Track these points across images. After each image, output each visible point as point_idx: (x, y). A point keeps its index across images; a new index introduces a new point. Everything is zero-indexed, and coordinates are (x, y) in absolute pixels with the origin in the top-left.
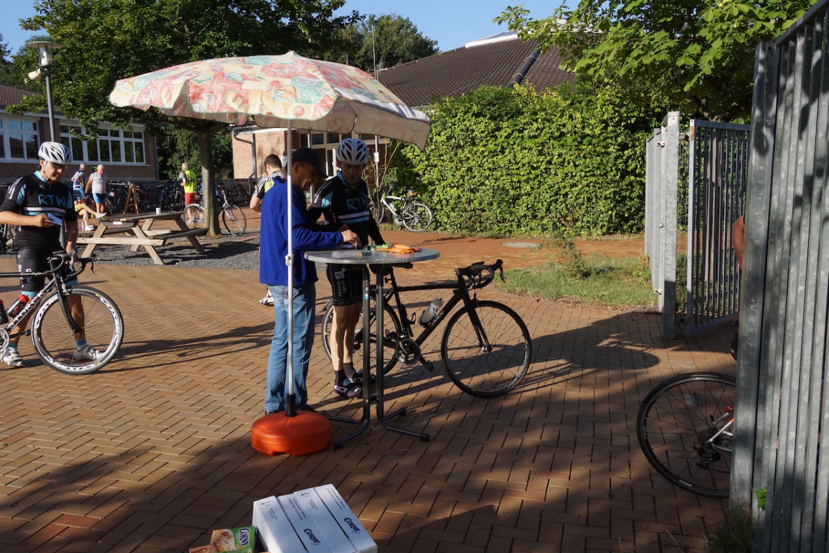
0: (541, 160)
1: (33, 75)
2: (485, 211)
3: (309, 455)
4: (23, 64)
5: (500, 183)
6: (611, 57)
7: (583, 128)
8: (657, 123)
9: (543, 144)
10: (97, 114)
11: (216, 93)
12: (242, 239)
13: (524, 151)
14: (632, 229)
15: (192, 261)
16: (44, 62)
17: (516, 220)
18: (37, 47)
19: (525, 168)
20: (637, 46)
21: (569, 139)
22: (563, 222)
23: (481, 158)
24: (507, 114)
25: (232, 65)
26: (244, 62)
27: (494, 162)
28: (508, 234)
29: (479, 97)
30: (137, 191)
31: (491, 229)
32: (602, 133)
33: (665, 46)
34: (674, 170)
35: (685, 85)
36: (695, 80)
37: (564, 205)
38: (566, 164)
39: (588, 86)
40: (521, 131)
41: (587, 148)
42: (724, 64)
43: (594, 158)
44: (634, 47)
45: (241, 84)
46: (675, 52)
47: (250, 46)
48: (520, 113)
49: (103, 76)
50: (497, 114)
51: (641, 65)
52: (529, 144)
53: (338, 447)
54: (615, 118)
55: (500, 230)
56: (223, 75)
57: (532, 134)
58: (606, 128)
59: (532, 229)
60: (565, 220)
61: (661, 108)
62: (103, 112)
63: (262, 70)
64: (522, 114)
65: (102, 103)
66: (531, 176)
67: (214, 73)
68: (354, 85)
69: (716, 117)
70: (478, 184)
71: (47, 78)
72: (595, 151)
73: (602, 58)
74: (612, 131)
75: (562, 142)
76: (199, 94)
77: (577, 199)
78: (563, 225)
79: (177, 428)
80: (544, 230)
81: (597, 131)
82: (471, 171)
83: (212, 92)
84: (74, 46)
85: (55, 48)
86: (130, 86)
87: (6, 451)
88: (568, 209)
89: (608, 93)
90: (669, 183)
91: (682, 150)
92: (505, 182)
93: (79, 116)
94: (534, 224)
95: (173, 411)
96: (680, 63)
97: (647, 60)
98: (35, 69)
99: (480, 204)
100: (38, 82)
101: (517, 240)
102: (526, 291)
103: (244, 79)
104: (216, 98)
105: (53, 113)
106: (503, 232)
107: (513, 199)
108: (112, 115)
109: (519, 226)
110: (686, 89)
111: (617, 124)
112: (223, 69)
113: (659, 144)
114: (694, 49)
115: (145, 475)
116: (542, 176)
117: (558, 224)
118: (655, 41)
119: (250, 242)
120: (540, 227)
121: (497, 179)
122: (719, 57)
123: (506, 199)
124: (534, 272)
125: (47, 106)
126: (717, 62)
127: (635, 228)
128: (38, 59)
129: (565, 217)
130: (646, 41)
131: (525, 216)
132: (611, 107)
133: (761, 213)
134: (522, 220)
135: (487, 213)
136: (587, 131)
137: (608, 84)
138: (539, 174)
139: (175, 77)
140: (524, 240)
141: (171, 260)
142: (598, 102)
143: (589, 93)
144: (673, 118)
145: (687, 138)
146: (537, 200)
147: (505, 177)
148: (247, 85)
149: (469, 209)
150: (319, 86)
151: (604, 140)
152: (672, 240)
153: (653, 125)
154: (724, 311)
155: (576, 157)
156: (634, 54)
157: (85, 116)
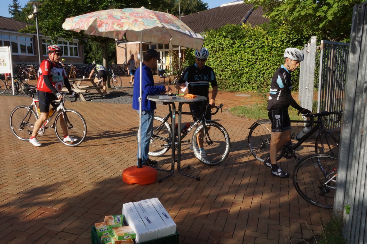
0: (253, 58)
1: (30, 17)
2: (227, 80)
3: (147, 185)
4: (26, 12)
5: (234, 68)
6: (286, 11)
7: (273, 43)
8: (306, 42)
9: (254, 51)
10: (58, 34)
11: (109, 24)
12: (120, 91)
13: (245, 54)
14: (293, 89)
15: (98, 99)
16: (35, 11)
17: (241, 84)
18: (32, 4)
19: (246, 61)
20: (299, 6)
21: (266, 48)
22: (262, 86)
23: (226, 56)
24: (238, 37)
25: (117, 13)
26: (122, 11)
27: (232, 58)
28: (237, 91)
29: (226, 29)
30: (75, 69)
31: (230, 88)
32: (281, 46)
33: (311, 7)
34: (313, 63)
35: (320, 24)
36: (324, 22)
37: (262, 78)
38: (264, 60)
39: (275, 25)
40: (244, 45)
41: (274, 53)
42: (338, 15)
43: (277, 57)
44: (297, 7)
45: (120, 20)
46: (316, 10)
47: (125, 5)
48: (244, 36)
49: (60, 17)
50: (234, 37)
51: (300, 15)
52: (248, 50)
53: (160, 181)
54: (287, 39)
55: (234, 89)
56: (112, 16)
57: (249, 46)
58: (283, 44)
59: (248, 88)
60: (263, 85)
61: (308, 35)
62: (60, 33)
63: (130, 15)
64: (245, 37)
65: (60, 30)
66: (248, 65)
67: (108, 15)
68: (170, 22)
69: (333, 39)
70: (225, 68)
71: (36, 18)
72: (277, 54)
73: (282, 11)
74: (285, 45)
75: (262, 50)
76: (102, 24)
77: (269, 75)
78: (262, 87)
79: (91, 172)
80: (253, 89)
81: (279, 45)
82: (222, 62)
83: (107, 23)
84: (48, 4)
85: (40, 5)
86: (72, 21)
87: (17, 179)
88: (264, 80)
89: (284, 28)
90: (311, 69)
91: (317, 54)
92: (237, 67)
93: (50, 35)
94: (249, 86)
95: (89, 164)
96: (318, 14)
97: (303, 13)
98: (31, 14)
99: (225, 77)
100: (32, 20)
101: (241, 93)
102: (245, 116)
103: (122, 18)
104: (109, 26)
105: (39, 34)
106: (235, 89)
107: (240, 75)
108: (64, 35)
109: (242, 87)
110: (320, 26)
111: (288, 42)
112: (112, 14)
113: (307, 51)
114: (325, 8)
115: (77, 191)
116: (253, 65)
117: (260, 86)
118: (307, 4)
119: (123, 92)
120: (252, 88)
121: (233, 66)
122: (336, 12)
123: (237, 75)
124: (248, 107)
125: (36, 30)
126: (335, 14)
127: (294, 89)
128: (33, 10)
129: (263, 83)
130: (302, 4)
131: (245, 82)
132: (285, 34)
133: (353, 83)
134: (243, 84)
135: (228, 81)
136: (274, 45)
137: (284, 24)
138: (252, 64)
139: (91, 17)
140: (244, 93)
141: (89, 99)
142: (280, 32)
143: (275, 28)
144: (314, 39)
145: (319, 49)
146: (251, 75)
147: (236, 65)
148: (122, 21)
149: (220, 79)
150: (155, 22)
151: (282, 49)
152: (311, 94)
153: (304, 43)
154: (334, 127)
155: (269, 57)
156: (297, 10)
157: (52, 35)
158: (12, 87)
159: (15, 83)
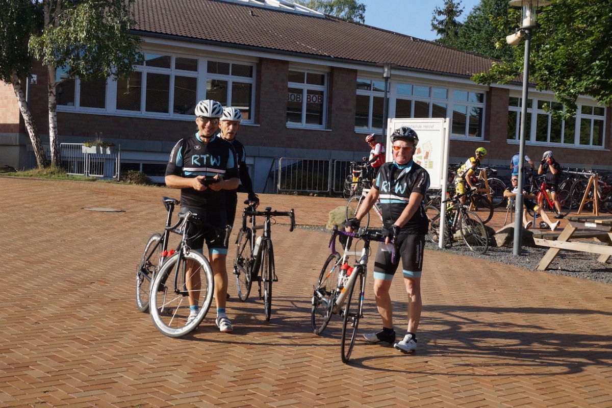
1: (511, 39)
4: (501, 25)
10: (578, 85)
16: (526, 23)
18: (520, 5)
49: (592, 38)
65: (585, 72)
71: (527, 42)
85: (540, 5)
93: (555, 88)
98: (514, 32)
100: (516, 46)
105: (528, 85)
125: (521, 76)
128: (519, 19)
157: (562, 88)
158: (438, 226)
159: (448, 217)
